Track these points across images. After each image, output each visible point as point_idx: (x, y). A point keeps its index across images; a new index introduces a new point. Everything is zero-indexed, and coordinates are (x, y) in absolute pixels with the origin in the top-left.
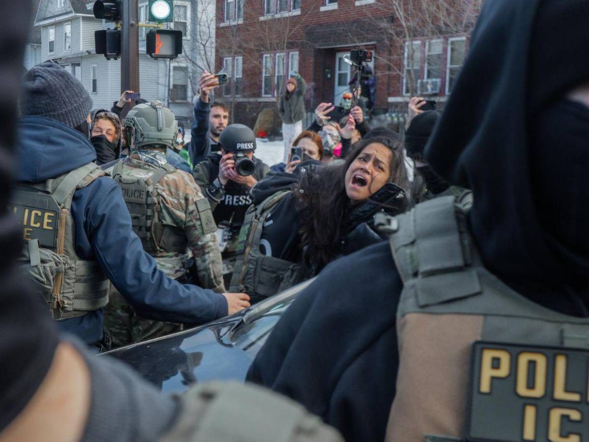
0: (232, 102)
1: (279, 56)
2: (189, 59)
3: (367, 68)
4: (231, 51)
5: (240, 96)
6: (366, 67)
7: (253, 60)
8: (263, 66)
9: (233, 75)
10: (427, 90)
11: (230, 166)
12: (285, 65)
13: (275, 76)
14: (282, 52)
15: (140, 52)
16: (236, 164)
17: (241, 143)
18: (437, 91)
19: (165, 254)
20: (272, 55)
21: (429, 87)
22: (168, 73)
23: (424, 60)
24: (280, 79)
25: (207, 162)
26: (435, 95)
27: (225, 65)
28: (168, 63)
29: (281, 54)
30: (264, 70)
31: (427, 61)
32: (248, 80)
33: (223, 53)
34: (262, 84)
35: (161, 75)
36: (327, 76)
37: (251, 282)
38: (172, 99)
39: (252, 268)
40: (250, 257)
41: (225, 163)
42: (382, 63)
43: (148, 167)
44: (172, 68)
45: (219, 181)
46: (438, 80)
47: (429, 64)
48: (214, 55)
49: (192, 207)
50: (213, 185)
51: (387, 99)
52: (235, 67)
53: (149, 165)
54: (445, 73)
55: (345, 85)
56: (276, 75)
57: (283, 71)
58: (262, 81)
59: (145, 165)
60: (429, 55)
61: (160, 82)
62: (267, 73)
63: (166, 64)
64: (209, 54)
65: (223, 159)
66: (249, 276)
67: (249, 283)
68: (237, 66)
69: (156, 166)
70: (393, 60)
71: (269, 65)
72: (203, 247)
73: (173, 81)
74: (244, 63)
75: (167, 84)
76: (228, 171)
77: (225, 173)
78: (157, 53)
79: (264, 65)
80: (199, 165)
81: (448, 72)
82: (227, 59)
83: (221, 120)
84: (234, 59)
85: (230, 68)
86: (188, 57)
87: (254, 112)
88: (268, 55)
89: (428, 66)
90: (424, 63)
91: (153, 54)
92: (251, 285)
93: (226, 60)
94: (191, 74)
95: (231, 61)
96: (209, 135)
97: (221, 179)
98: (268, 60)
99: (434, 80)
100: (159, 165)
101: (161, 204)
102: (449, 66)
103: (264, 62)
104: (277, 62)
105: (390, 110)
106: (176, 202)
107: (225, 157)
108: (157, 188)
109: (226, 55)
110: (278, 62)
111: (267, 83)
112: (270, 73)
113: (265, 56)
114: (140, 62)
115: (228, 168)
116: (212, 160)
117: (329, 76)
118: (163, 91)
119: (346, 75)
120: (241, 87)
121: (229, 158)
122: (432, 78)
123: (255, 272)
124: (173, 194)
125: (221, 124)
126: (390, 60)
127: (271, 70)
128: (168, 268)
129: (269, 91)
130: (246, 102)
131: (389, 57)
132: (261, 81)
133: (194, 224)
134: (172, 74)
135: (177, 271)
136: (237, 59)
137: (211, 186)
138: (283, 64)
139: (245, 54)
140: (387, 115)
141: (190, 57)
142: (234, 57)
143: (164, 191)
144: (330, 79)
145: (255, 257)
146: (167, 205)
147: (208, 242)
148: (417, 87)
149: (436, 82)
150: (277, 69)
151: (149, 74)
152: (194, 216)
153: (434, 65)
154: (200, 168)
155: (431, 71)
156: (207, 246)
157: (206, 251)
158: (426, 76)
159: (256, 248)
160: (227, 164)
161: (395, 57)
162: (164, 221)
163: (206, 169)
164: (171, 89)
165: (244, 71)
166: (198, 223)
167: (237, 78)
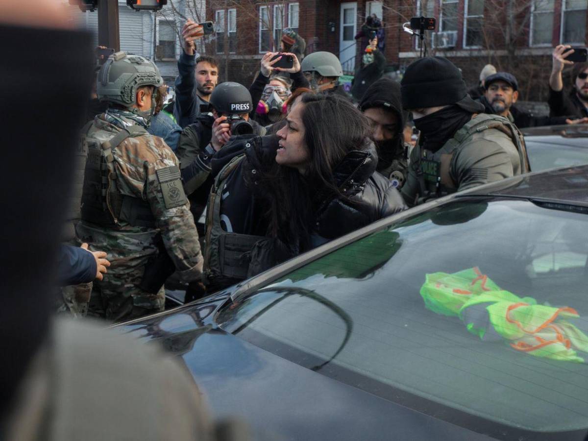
0: (225, 60)
1: (277, 8)
2: (176, 12)
3: (376, 20)
4: (223, 3)
5: (234, 53)
6: (374, 19)
7: (248, 13)
8: (259, 19)
9: (226, 30)
10: (442, 44)
11: (224, 129)
12: (284, 17)
13: (273, 30)
14: (281, 4)
15: (119, 5)
16: (231, 127)
17: (235, 104)
18: (454, 45)
19: (129, 228)
20: (269, 6)
21: (445, 40)
22: (153, 27)
23: (439, 10)
24: (278, 34)
25: (197, 125)
26: (451, 49)
27: (217, 18)
28: (153, 17)
29: (280, 5)
30: (261, 24)
31: (441, 12)
32: (242, 35)
33: (214, 5)
34: (259, 40)
35: (145, 30)
36: (331, 29)
37: (217, 264)
38: (158, 57)
39: (215, 249)
40: (212, 237)
41: (219, 126)
42: (392, 14)
43: (111, 129)
44: (157, 22)
45: (212, 147)
46: (455, 32)
47: (444, 14)
48: (205, 8)
49: (152, 177)
50: (205, 151)
51: (398, 54)
52: (229, 20)
53: (112, 127)
54: (463, 24)
55: (351, 39)
56: (275, 28)
57: (282, 24)
58: (259, 35)
59: (108, 126)
60: (443, 4)
61: (145, 38)
62: (265, 27)
63: (151, 17)
64: (199, 6)
65: (216, 122)
66: (214, 258)
67: (215, 266)
68: (231, 19)
69: (120, 128)
70: (405, 11)
71: (266, 18)
72: (167, 223)
73: (159, 37)
74: (238, 16)
75: (153, 40)
76: (223, 135)
77: (220, 137)
78: (139, 3)
79: (261, 17)
80: (187, 128)
81: (465, 23)
82: (219, 11)
83: (208, 76)
84: (226, 12)
85: (223, 22)
86: (175, 10)
87: (251, 71)
88: (265, 7)
89: (443, 17)
90: (439, 14)
91: (134, 5)
92: (217, 268)
93: (218, 13)
94: (179, 29)
95: (223, 13)
96: (196, 93)
97: (214, 145)
98: (265, 12)
99: (450, 32)
100: (123, 126)
101: (117, 172)
102: (466, 16)
103: (261, 14)
104: (275, 14)
105: (401, 67)
106: (133, 169)
107: (218, 120)
108: (114, 153)
109: (218, 8)
110: (277, 14)
111: (264, 38)
112: (267, 28)
113: (261, 7)
114: (119, 16)
115: (223, 133)
116: (203, 123)
117: (333, 29)
118: (149, 49)
119: (352, 27)
120: (235, 43)
121: (223, 122)
122: (448, 30)
123: (219, 252)
124: (132, 160)
125: (208, 81)
126: (400, 11)
127: (268, 23)
128: (133, 244)
129: (267, 47)
130: (241, 60)
131: (399, 7)
132: (257, 36)
133: (155, 196)
134: (157, 28)
135: (145, 248)
136: (230, 12)
137: (203, 153)
138: (282, 16)
139: (239, 5)
140: (398, 72)
141: (178, 10)
142: (227, 9)
143: (121, 157)
144: (334, 32)
145: (217, 235)
146: (123, 173)
147: (172, 217)
148: (431, 41)
149: (452, 35)
150: (275, 22)
151: (132, 29)
152: (155, 187)
153: (449, 15)
154: (189, 131)
155: (446, 22)
156: (171, 222)
157: (171, 227)
158: (440, 29)
159: (218, 225)
160: (222, 128)
161: (406, 7)
162: (121, 191)
163: (196, 133)
164: (158, 46)
165: (238, 25)
166: (159, 195)
167: (230, 33)
